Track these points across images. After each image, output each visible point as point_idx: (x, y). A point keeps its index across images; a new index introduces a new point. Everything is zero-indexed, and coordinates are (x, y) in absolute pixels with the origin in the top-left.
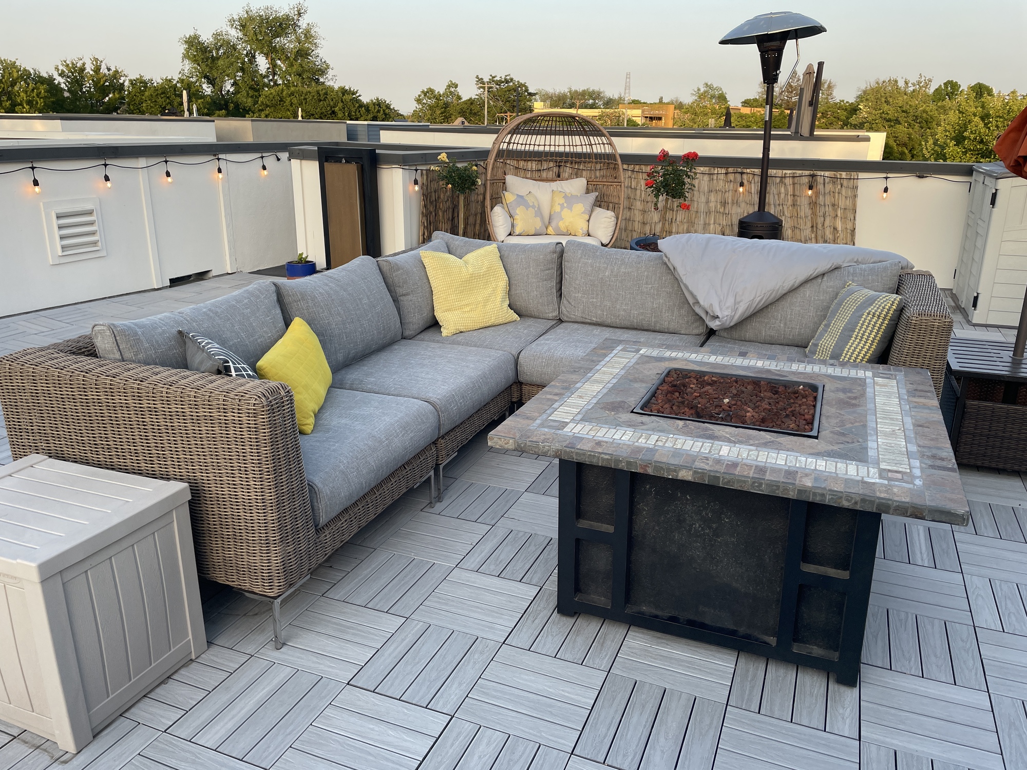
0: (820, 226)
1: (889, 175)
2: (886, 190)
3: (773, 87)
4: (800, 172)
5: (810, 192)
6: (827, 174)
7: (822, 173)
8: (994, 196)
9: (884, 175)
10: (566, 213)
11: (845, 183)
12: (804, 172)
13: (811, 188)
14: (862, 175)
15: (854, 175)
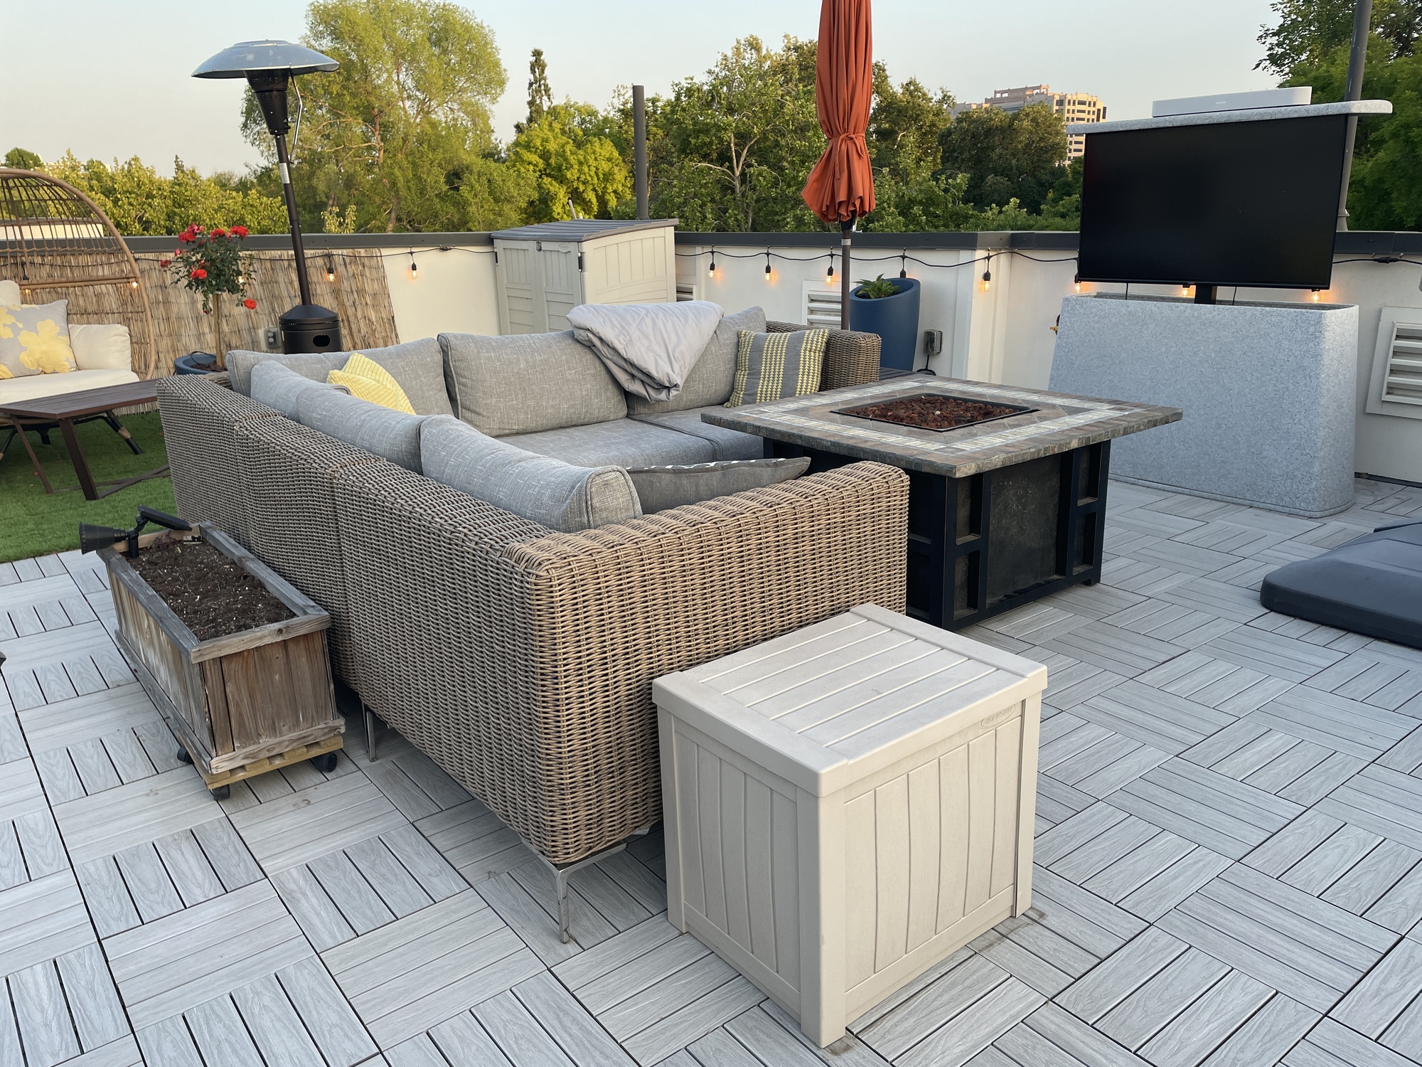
0: (352, 319)
1: (413, 250)
2: (414, 268)
3: (284, 138)
4: (312, 251)
5: (331, 277)
6: (345, 252)
7: (340, 252)
8: (580, 260)
9: (408, 250)
10: (26, 338)
11: (366, 261)
12: (317, 251)
13: (330, 271)
14: (385, 252)
15: (376, 252)
